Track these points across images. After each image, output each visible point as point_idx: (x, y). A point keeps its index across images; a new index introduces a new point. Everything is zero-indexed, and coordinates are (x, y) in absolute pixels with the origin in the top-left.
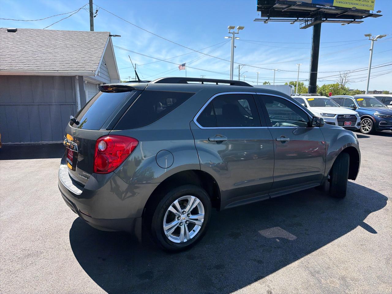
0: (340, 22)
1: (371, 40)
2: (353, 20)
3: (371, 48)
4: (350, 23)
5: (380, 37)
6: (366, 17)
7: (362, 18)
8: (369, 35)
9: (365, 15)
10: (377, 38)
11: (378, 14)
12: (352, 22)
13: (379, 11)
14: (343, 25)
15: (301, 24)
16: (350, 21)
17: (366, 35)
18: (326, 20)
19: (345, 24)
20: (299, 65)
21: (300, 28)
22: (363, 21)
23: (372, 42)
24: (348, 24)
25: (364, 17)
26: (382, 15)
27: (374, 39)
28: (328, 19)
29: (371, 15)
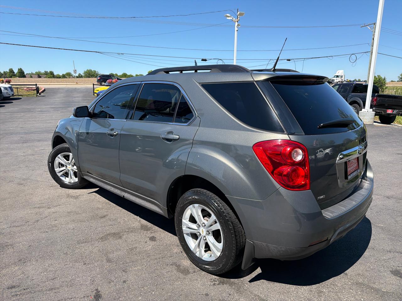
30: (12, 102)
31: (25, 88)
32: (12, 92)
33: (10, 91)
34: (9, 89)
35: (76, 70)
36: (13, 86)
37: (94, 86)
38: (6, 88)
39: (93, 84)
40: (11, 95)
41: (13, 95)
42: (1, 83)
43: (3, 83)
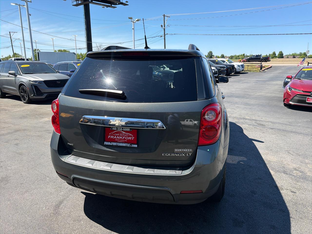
0: (102, 5)
1: (132, 21)
2: (110, 5)
3: (133, 28)
4: (108, 7)
5: (138, 20)
6: (119, 4)
7: (116, 4)
8: (131, 18)
9: (119, 3)
10: (136, 21)
11: (127, 3)
12: (109, 6)
13: (127, 2)
14: (104, 7)
15: (73, 2)
16: (108, 5)
17: (129, 18)
18: (92, 2)
19: (105, 7)
20: (75, 36)
21: (73, 5)
22: (116, 7)
23: (133, 23)
24: (107, 7)
25: (117, 4)
26: (128, 5)
27: (134, 22)
28: (93, 1)
29: (122, 3)
30: (240, 75)
31: (257, 66)
32: (243, 68)
33: (241, 67)
34: (241, 66)
35: (309, 51)
36: (245, 64)
37: (309, 64)
38: (239, 66)
39: (308, 63)
40: (241, 70)
41: (243, 70)
42: (239, 62)
43: (240, 62)
